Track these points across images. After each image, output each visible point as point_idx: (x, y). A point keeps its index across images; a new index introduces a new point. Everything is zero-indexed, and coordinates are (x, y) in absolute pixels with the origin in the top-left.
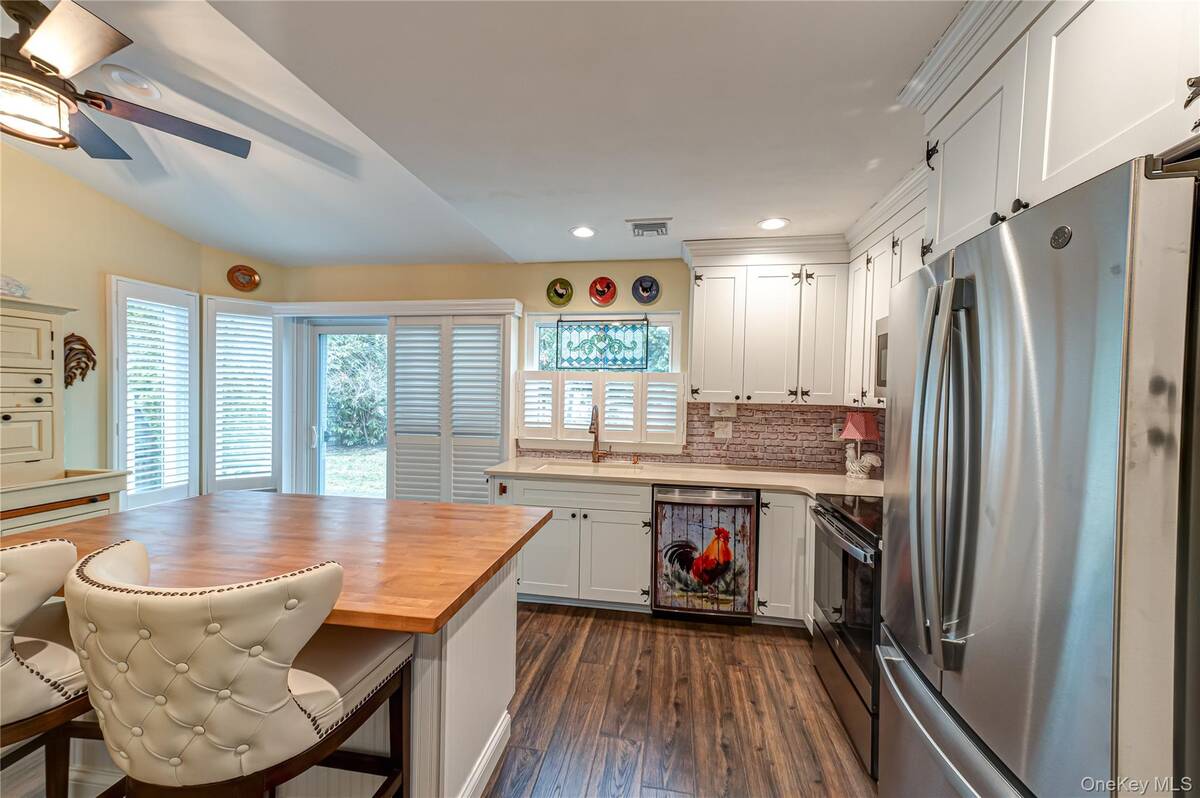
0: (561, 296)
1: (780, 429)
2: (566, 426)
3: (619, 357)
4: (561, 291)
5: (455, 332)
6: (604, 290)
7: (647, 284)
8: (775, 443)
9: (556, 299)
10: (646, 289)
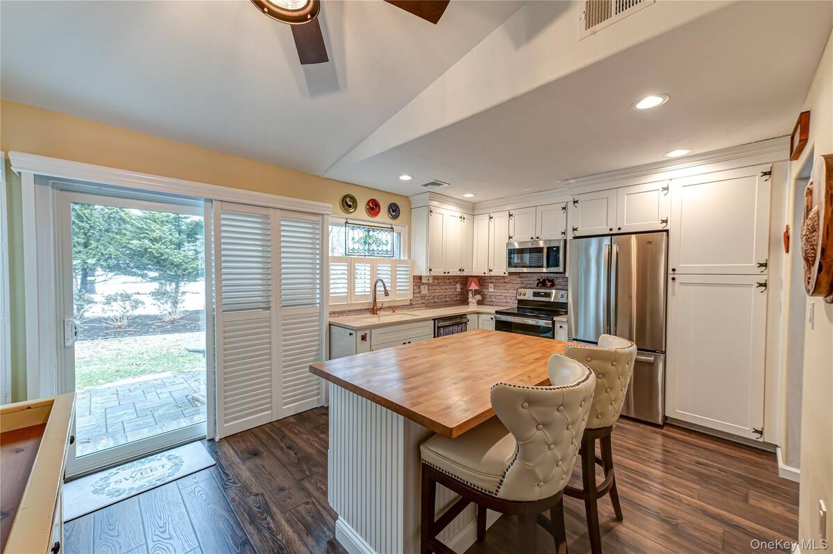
0: (350, 206)
1: (443, 287)
2: (356, 294)
3: (380, 249)
4: (349, 203)
5: (282, 223)
6: (373, 208)
7: (394, 209)
8: (441, 294)
9: (346, 207)
10: (394, 210)
